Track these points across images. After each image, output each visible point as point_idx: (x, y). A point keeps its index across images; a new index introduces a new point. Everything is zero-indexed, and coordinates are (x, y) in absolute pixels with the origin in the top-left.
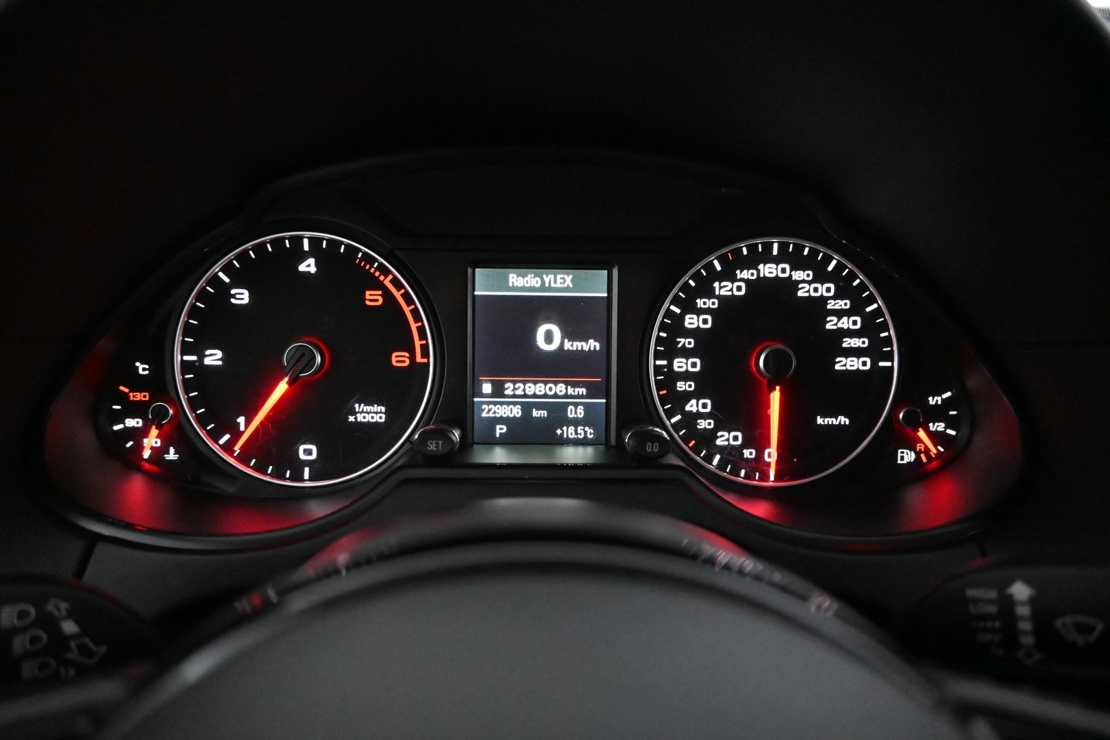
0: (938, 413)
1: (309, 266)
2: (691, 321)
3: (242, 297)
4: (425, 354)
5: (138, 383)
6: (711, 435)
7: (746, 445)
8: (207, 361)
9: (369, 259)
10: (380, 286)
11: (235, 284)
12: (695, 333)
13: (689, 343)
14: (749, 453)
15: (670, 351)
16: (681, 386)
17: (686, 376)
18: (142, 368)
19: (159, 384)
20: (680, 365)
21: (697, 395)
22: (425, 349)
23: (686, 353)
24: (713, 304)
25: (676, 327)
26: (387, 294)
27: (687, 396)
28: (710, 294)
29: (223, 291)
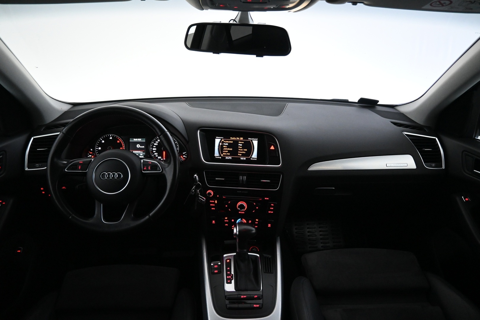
0: (184, 155)
1: (111, 138)
2: (155, 144)
3: (103, 142)
4: (124, 148)
5: (91, 151)
6: (157, 157)
7: (161, 158)
8: (99, 149)
9: (118, 137)
10: (119, 140)
11: (102, 140)
12: (156, 146)
13: (155, 147)
14: (162, 159)
15: (153, 148)
16: (154, 152)
17: (154, 150)
18: (91, 150)
19: (93, 151)
20: (154, 149)
21: (156, 153)
22: (124, 147)
23: (154, 148)
24: (158, 142)
25: (153, 145)
26: (120, 141)
27: (155, 153)
28: (157, 141)
29: (101, 141)
